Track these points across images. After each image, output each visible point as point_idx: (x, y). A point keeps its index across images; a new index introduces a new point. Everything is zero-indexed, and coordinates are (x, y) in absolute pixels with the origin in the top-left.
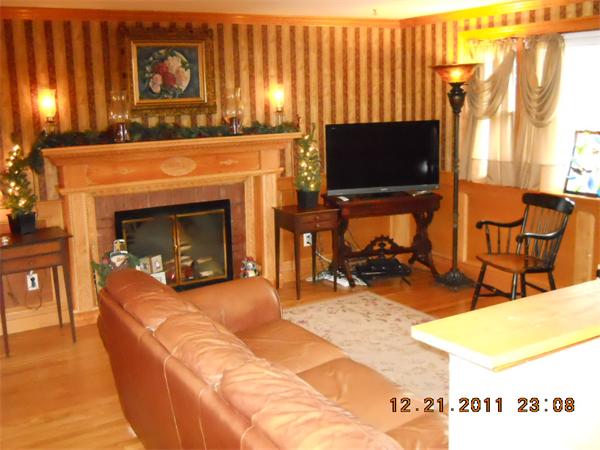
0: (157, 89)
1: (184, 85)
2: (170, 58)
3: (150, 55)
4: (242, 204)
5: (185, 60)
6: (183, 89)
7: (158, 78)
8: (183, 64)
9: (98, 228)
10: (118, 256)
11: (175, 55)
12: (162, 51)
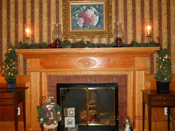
0: (81, 25)
1: (96, 23)
2: (88, 10)
3: (78, 9)
4: (126, 86)
5: (96, 11)
6: (95, 25)
7: (82, 20)
8: (95, 13)
9: (48, 90)
10: (50, 105)
11: (91, 9)
12: (84, 7)
